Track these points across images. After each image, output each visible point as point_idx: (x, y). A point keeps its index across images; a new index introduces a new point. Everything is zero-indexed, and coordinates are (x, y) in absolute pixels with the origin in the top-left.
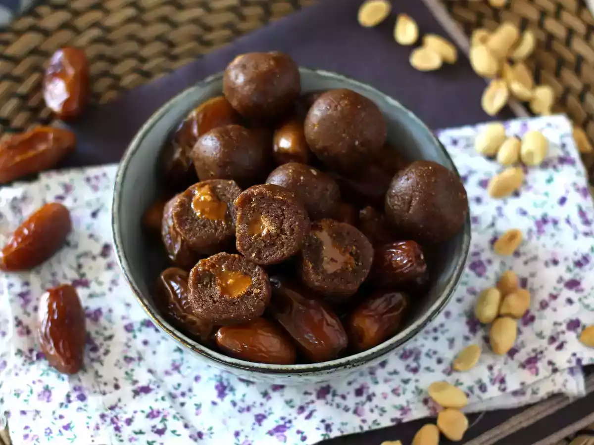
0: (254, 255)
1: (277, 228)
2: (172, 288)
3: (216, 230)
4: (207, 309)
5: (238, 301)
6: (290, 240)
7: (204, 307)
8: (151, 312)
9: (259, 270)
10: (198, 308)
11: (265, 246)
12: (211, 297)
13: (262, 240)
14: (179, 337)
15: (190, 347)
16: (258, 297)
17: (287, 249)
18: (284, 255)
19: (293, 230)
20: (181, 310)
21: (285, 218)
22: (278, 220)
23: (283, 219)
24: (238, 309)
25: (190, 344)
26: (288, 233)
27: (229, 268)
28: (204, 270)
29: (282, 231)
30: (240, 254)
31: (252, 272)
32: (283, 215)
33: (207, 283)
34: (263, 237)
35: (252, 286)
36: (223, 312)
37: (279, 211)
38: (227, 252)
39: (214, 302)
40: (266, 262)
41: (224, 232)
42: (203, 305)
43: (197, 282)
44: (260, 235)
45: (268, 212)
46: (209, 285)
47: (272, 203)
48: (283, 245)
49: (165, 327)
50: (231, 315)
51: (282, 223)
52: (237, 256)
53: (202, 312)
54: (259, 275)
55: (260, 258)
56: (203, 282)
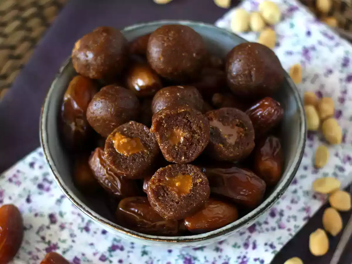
0: (183, 158)
1: (189, 132)
2: (134, 212)
3: (143, 157)
4: (176, 210)
5: (192, 194)
6: (202, 135)
7: (173, 210)
8: (134, 234)
9: (190, 167)
10: (169, 213)
11: (187, 149)
12: (173, 201)
13: (183, 145)
14: (164, 240)
15: (175, 241)
16: (203, 184)
17: (203, 142)
18: (203, 147)
19: (200, 127)
20: (149, 223)
21: (191, 123)
22: (188, 126)
23: (190, 125)
24: (196, 199)
25: (175, 240)
26: (198, 131)
27: (170, 176)
28: (156, 186)
29: (194, 132)
30: (171, 163)
31: (187, 171)
32: (189, 121)
33: (164, 194)
34: (183, 143)
35: (194, 179)
36: (187, 206)
37: (185, 120)
38: (162, 167)
39: (177, 203)
40: (193, 158)
41: (150, 156)
42: (171, 209)
43: (156, 197)
44: (179, 143)
45: (177, 125)
46: (166, 195)
47: (177, 118)
48: (198, 141)
49: (150, 238)
50: (194, 205)
51: (191, 128)
52: (170, 166)
53: (173, 214)
54: (193, 170)
55: (188, 158)
56: (161, 195)
